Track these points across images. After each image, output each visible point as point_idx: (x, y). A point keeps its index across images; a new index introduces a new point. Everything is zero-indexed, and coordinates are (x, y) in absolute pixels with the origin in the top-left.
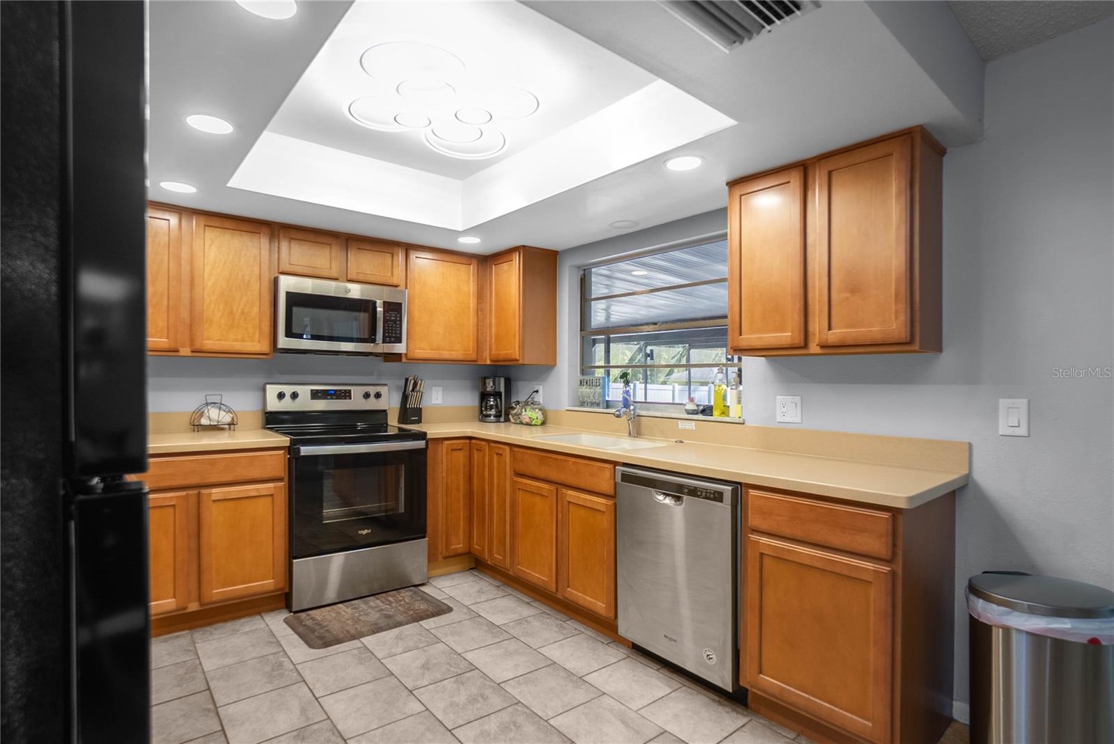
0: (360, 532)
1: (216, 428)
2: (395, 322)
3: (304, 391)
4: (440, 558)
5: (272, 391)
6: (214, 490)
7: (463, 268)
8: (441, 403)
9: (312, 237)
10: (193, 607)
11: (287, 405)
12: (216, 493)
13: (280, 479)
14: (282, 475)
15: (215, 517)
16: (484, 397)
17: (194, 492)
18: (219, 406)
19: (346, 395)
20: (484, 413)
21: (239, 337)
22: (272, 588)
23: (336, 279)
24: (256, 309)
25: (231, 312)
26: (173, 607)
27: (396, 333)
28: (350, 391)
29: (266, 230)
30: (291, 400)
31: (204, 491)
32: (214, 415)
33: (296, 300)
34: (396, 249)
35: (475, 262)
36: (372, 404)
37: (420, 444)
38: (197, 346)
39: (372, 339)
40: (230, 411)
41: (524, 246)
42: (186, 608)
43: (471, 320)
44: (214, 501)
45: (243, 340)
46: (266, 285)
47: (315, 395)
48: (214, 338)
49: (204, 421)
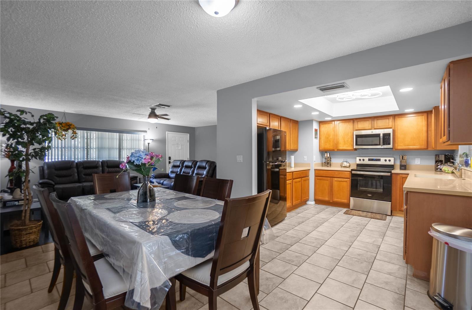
0: (368, 195)
1: (345, 167)
2: (388, 139)
3: (366, 159)
4: (398, 210)
5: (358, 158)
6: (335, 178)
7: (420, 117)
8: (419, 163)
9: (363, 120)
10: (331, 201)
11: (362, 162)
12: (336, 179)
13: (349, 178)
14: (349, 177)
15: (335, 184)
16: (436, 162)
17: (331, 178)
18: (346, 162)
19: (379, 160)
20: (436, 168)
21: (346, 146)
22: (346, 202)
23: (371, 129)
24: (350, 140)
25: (345, 141)
26: (327, 200)
27: (388, 142)
28: (380, 159)
29: (352, 121)
30: (363, 161)
31: (334, 178)
32: (345, 164)
33: (358, 136)
34: (390, 117)
35: (425, 115)
36: (388, 163)
37: (389, 174)
38: (338, 149)
39: (380, 145)
40: (348, 163)
41: (436, 107)
42: (329, 201)
43: (425, 134)
44: (335, 181)
45: (347, 147)
46: (352, 134)
47: (369, 160)
48: (341, 147)
49: (343, 165)
